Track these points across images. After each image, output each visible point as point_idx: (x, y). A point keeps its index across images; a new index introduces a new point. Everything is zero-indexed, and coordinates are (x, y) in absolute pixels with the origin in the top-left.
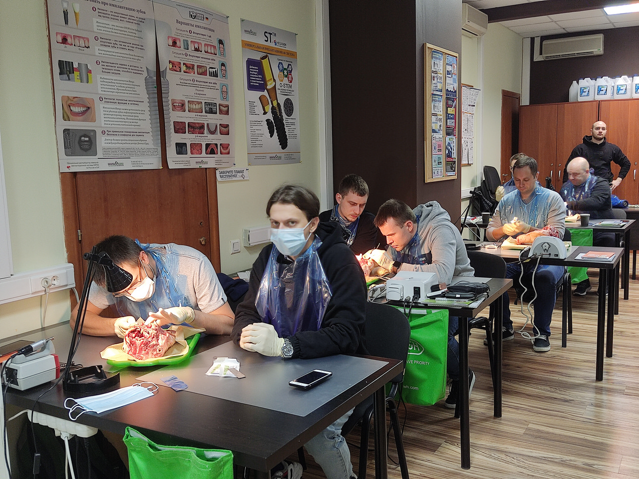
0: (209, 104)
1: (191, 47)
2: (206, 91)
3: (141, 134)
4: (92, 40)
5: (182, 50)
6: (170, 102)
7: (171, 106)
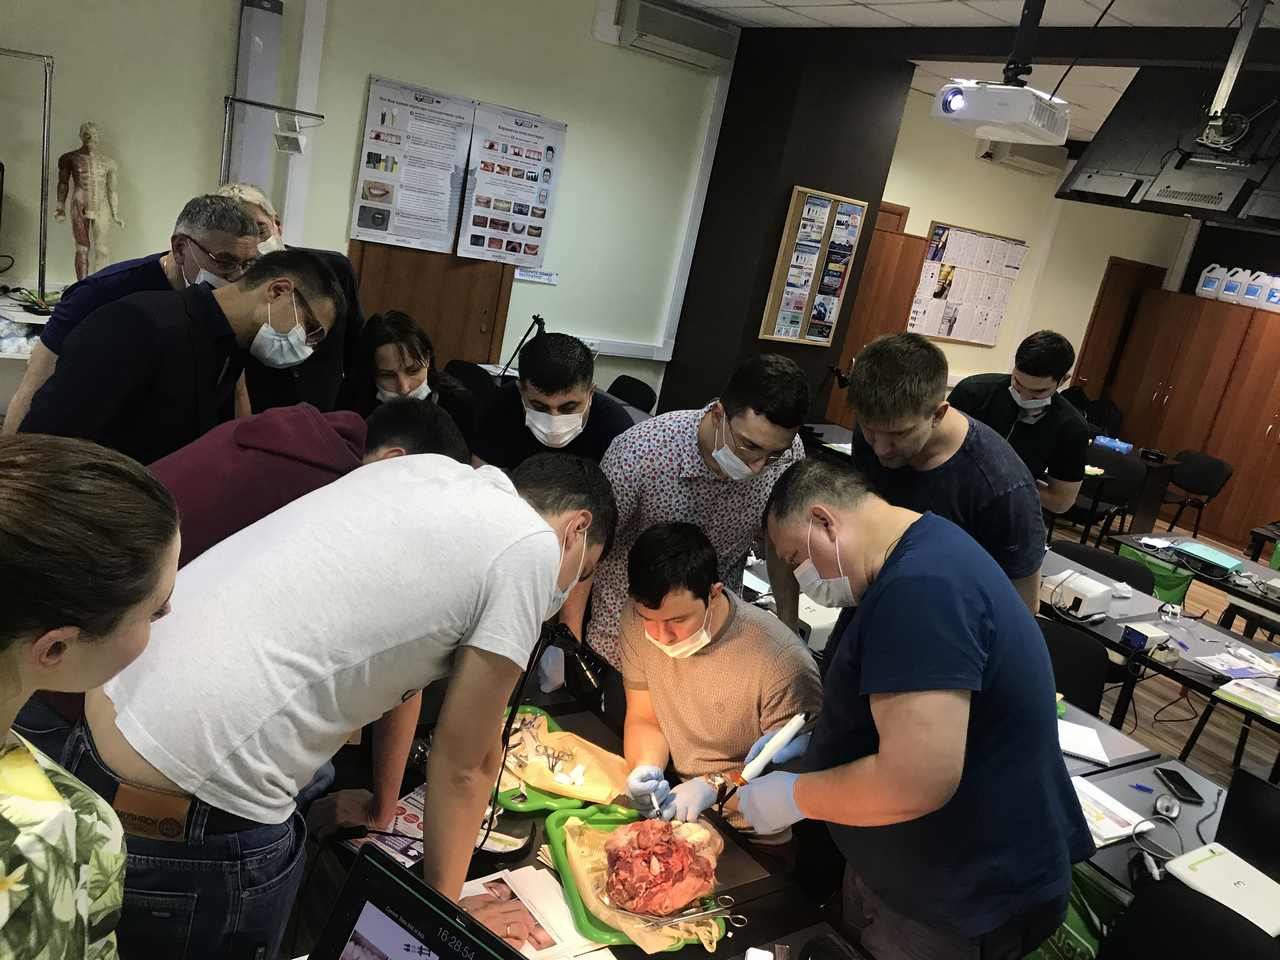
0: (520, 205)
1: (511, 151)
2: (518, 193)
3: (437, 220)
4: (404, 138)
5: (500, 153)
6: (474, 198)
7: (474, 201)
